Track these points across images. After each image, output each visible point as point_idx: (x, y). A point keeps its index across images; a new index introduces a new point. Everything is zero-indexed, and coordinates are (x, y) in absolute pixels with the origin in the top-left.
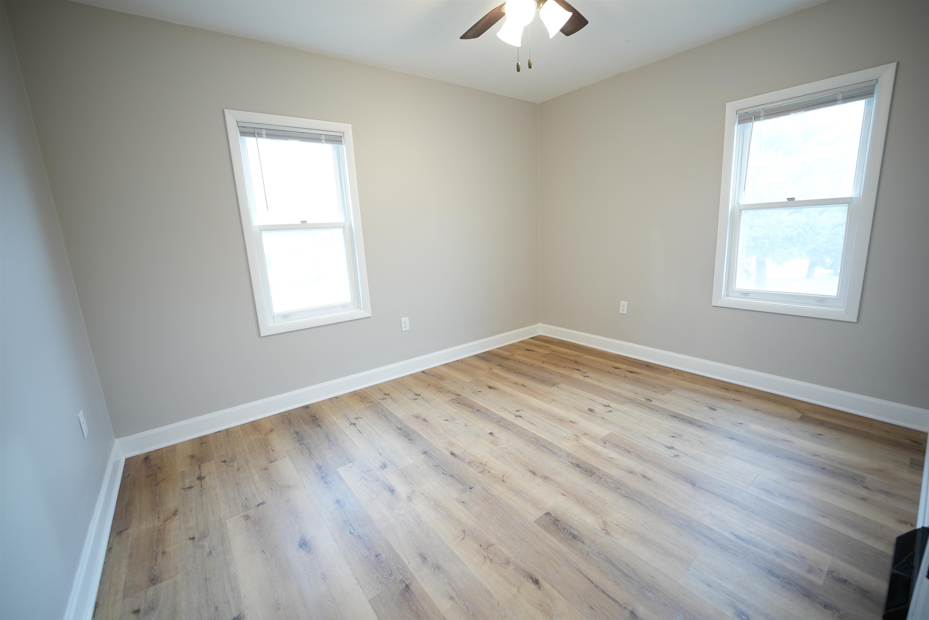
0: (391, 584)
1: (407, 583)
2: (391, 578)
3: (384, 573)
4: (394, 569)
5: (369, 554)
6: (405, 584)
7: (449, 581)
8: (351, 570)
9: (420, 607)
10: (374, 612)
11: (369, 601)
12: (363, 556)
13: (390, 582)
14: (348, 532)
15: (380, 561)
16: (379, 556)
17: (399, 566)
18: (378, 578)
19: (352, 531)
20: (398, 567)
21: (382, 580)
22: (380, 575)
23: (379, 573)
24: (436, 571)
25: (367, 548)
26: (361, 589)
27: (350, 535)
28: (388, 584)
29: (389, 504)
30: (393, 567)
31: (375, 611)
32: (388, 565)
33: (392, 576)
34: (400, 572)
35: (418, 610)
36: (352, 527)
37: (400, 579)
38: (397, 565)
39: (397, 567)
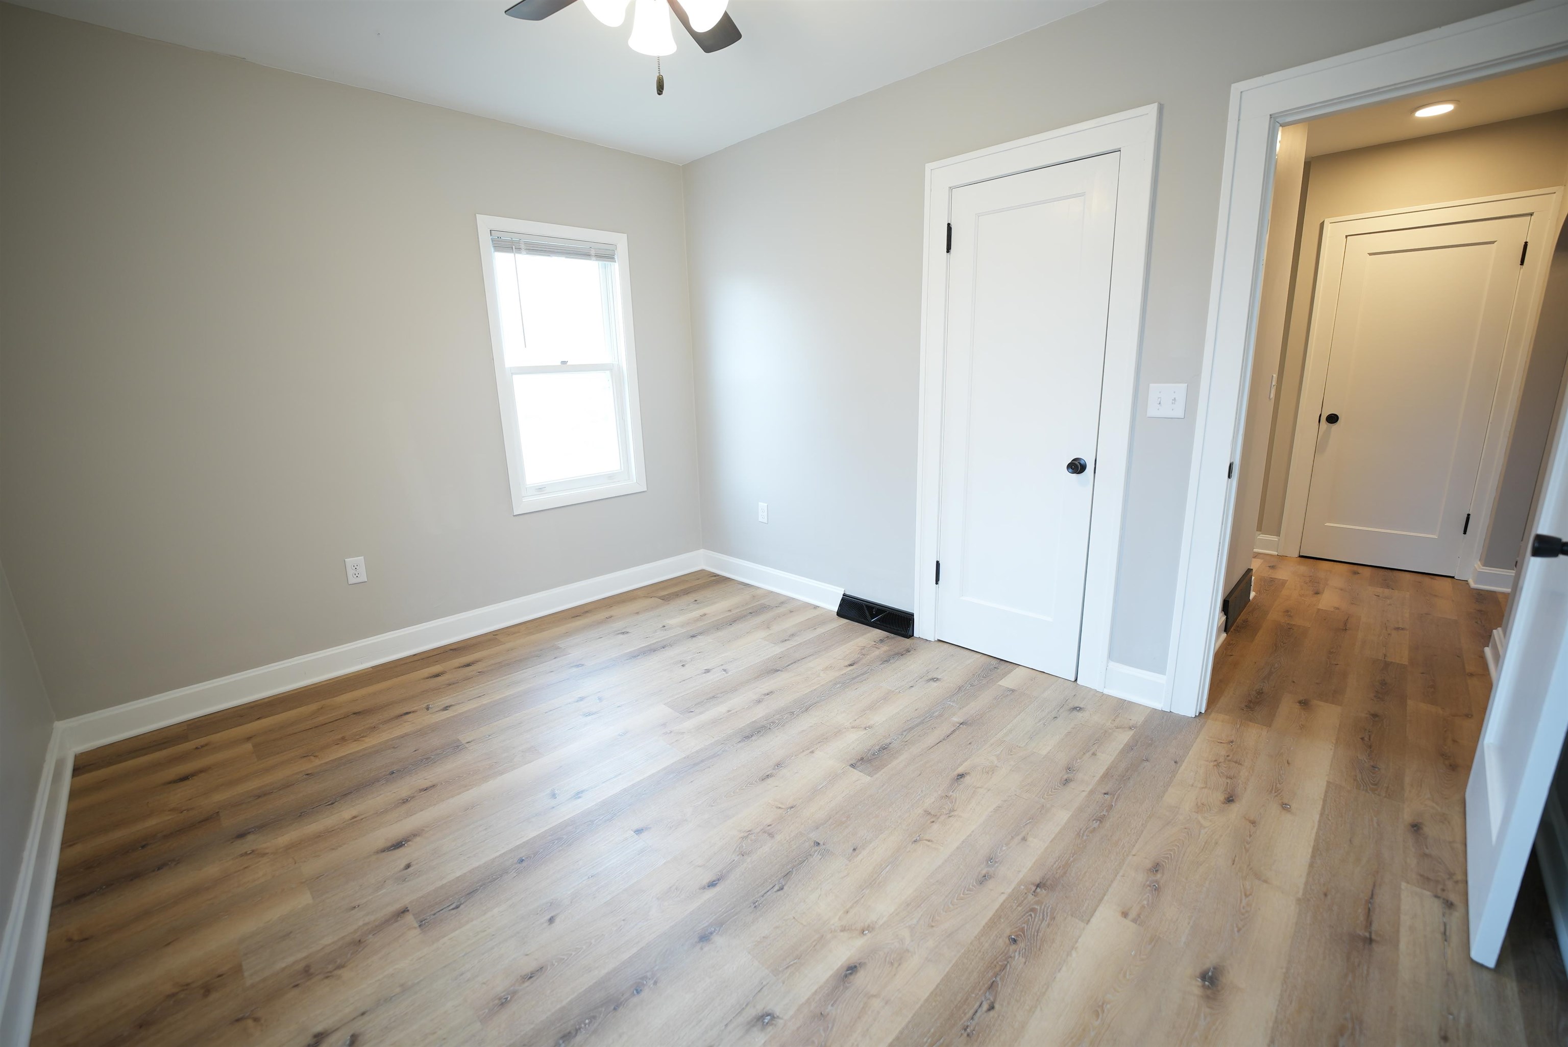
0: (1047, 905)
1: (1034, 888)
2: (1039, 908)
3: (1036, 920)
4: (1022, 909)
5: (1017, 954)
6: (1036, 889)
7: (1004, 845)
8: (1061, 969)
9: (1055, 866)
10: (1097, 912)
11: (1087, 924)
12: (1027, 962)
13: (1046, 908)
14: (992, 1013)
15: (1021, 933)
16: (1013, 937)
17: (1014, 904)
18: (1048, 925)
19: (985, 1006)
20: (1017, 904)
21: (1048, 918)
22: (1043, 924)
23: (1040, 926)
24: (997, 860)
25: (1008, 962)
26: (1079, 940)
27: (997, 1006)
28: (1049, 909)
29: (892, 964)
30: (1021, 912)
31: (1095, 911)
32: (1020, 919)
33: (1035, 908)
34: (1024, 900)
35: (1060, 867)
36: (976, 1012)
37: (1033, 897)
38: (1015, 907)
39: (1018, 906)
